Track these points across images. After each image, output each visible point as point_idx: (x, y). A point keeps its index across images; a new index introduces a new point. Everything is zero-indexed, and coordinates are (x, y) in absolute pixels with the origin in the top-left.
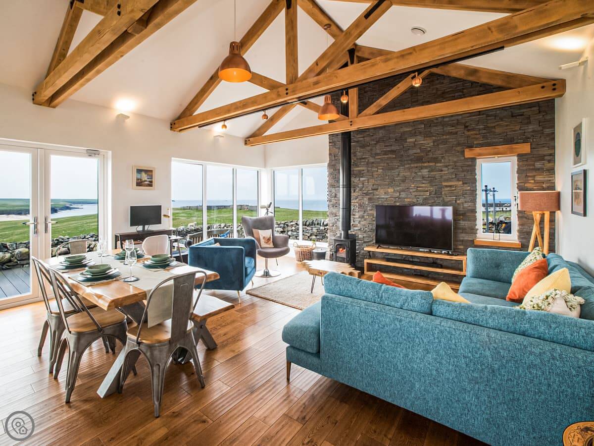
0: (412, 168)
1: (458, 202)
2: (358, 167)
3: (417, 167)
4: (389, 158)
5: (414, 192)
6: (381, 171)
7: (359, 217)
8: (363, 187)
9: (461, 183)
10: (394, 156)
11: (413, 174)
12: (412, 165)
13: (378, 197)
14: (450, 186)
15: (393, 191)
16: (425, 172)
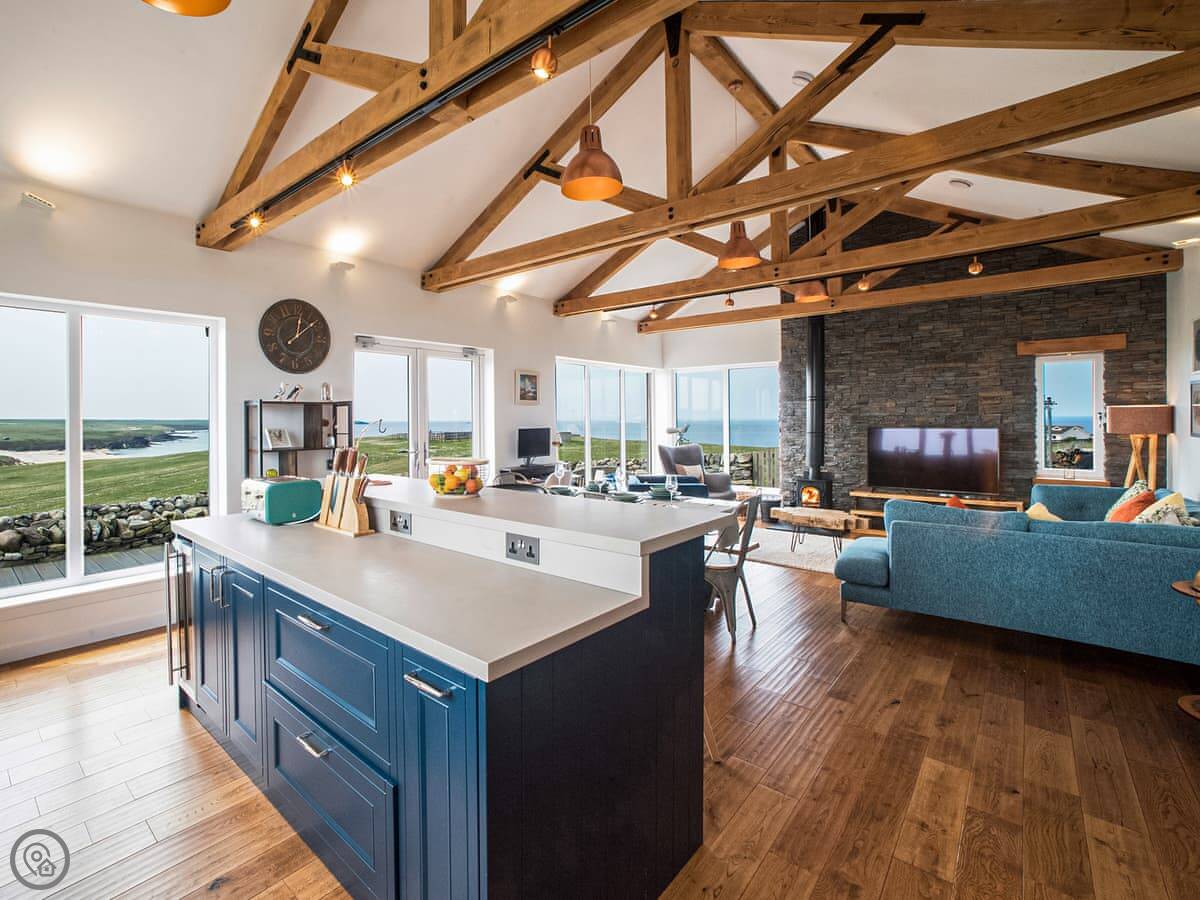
0: (928, 370)
1: (1005, 421)
2: (833, 368)
3: (935, 369)
4: (886, 355)
5: (931, 406)
6: (874, 374)
7: (835, 447)
8: (841, 400)
9: (1009, 393)
10: (897, 352)
11: (929, 380)
12: (928, 366)
13: (868, 414)
14: (993, 398)
15: (894, 405)
16: (949, 377)
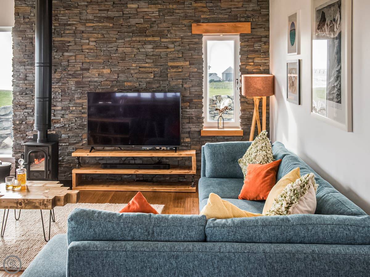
0: (134, 42)
1: (185, 86)
2: (62, 37)
3: (139, 42)
4: (104, 28)
5: (136, 73)
6: (94, 44)
7: (62, 110)
8: (68, 66)
9: (188, 63)
10: (111, 25)
11: (135, 50)
12: (134, 39)
13: (89, 79)
14: (177, 67)
15: (109, 71)
16: (149, 48)
